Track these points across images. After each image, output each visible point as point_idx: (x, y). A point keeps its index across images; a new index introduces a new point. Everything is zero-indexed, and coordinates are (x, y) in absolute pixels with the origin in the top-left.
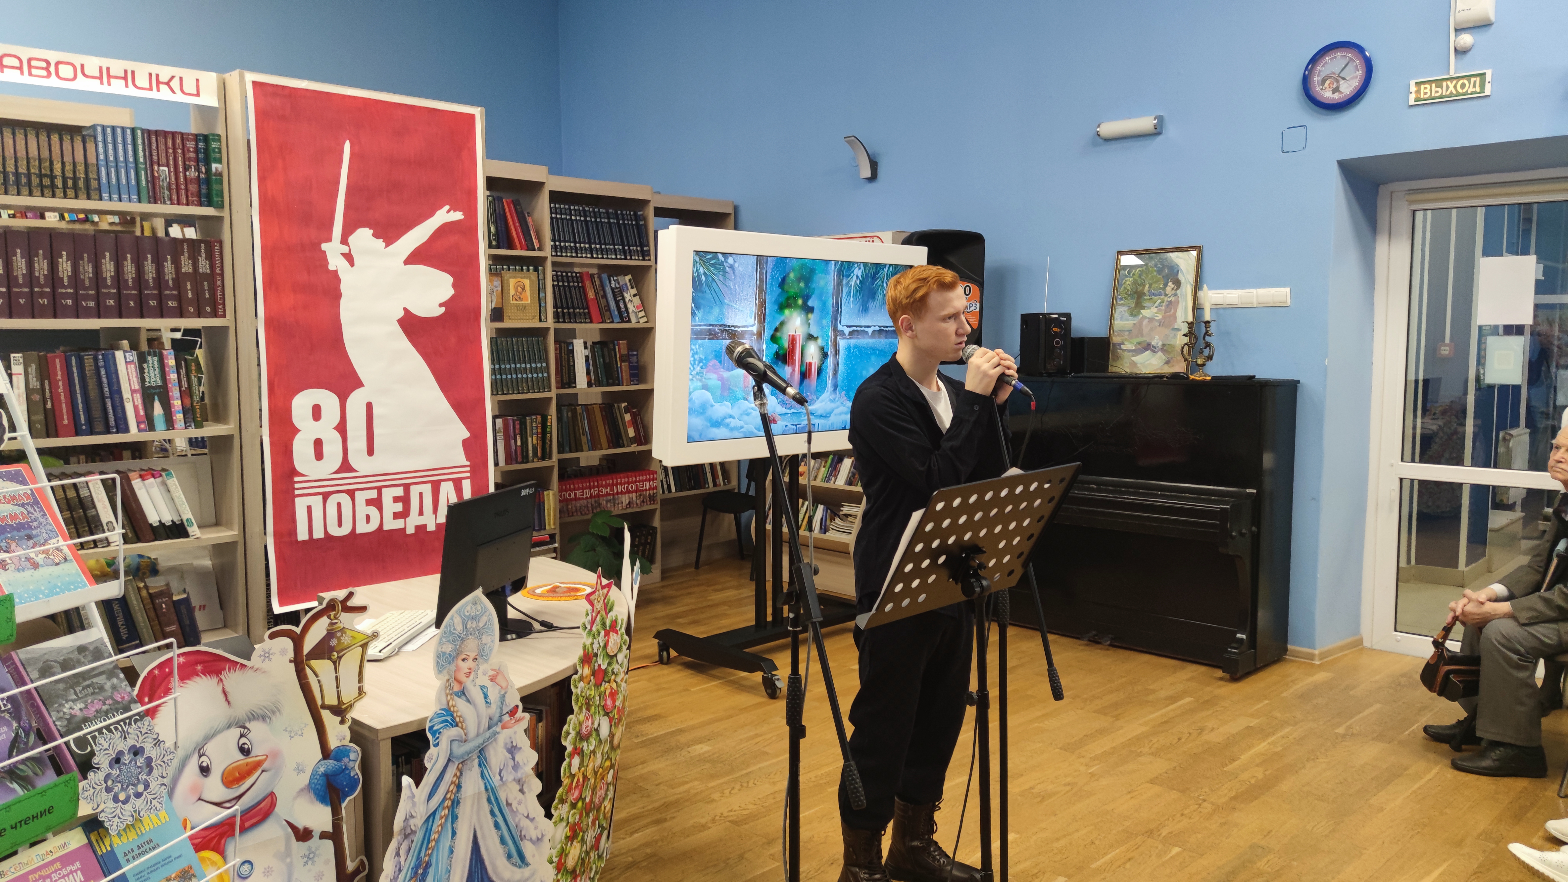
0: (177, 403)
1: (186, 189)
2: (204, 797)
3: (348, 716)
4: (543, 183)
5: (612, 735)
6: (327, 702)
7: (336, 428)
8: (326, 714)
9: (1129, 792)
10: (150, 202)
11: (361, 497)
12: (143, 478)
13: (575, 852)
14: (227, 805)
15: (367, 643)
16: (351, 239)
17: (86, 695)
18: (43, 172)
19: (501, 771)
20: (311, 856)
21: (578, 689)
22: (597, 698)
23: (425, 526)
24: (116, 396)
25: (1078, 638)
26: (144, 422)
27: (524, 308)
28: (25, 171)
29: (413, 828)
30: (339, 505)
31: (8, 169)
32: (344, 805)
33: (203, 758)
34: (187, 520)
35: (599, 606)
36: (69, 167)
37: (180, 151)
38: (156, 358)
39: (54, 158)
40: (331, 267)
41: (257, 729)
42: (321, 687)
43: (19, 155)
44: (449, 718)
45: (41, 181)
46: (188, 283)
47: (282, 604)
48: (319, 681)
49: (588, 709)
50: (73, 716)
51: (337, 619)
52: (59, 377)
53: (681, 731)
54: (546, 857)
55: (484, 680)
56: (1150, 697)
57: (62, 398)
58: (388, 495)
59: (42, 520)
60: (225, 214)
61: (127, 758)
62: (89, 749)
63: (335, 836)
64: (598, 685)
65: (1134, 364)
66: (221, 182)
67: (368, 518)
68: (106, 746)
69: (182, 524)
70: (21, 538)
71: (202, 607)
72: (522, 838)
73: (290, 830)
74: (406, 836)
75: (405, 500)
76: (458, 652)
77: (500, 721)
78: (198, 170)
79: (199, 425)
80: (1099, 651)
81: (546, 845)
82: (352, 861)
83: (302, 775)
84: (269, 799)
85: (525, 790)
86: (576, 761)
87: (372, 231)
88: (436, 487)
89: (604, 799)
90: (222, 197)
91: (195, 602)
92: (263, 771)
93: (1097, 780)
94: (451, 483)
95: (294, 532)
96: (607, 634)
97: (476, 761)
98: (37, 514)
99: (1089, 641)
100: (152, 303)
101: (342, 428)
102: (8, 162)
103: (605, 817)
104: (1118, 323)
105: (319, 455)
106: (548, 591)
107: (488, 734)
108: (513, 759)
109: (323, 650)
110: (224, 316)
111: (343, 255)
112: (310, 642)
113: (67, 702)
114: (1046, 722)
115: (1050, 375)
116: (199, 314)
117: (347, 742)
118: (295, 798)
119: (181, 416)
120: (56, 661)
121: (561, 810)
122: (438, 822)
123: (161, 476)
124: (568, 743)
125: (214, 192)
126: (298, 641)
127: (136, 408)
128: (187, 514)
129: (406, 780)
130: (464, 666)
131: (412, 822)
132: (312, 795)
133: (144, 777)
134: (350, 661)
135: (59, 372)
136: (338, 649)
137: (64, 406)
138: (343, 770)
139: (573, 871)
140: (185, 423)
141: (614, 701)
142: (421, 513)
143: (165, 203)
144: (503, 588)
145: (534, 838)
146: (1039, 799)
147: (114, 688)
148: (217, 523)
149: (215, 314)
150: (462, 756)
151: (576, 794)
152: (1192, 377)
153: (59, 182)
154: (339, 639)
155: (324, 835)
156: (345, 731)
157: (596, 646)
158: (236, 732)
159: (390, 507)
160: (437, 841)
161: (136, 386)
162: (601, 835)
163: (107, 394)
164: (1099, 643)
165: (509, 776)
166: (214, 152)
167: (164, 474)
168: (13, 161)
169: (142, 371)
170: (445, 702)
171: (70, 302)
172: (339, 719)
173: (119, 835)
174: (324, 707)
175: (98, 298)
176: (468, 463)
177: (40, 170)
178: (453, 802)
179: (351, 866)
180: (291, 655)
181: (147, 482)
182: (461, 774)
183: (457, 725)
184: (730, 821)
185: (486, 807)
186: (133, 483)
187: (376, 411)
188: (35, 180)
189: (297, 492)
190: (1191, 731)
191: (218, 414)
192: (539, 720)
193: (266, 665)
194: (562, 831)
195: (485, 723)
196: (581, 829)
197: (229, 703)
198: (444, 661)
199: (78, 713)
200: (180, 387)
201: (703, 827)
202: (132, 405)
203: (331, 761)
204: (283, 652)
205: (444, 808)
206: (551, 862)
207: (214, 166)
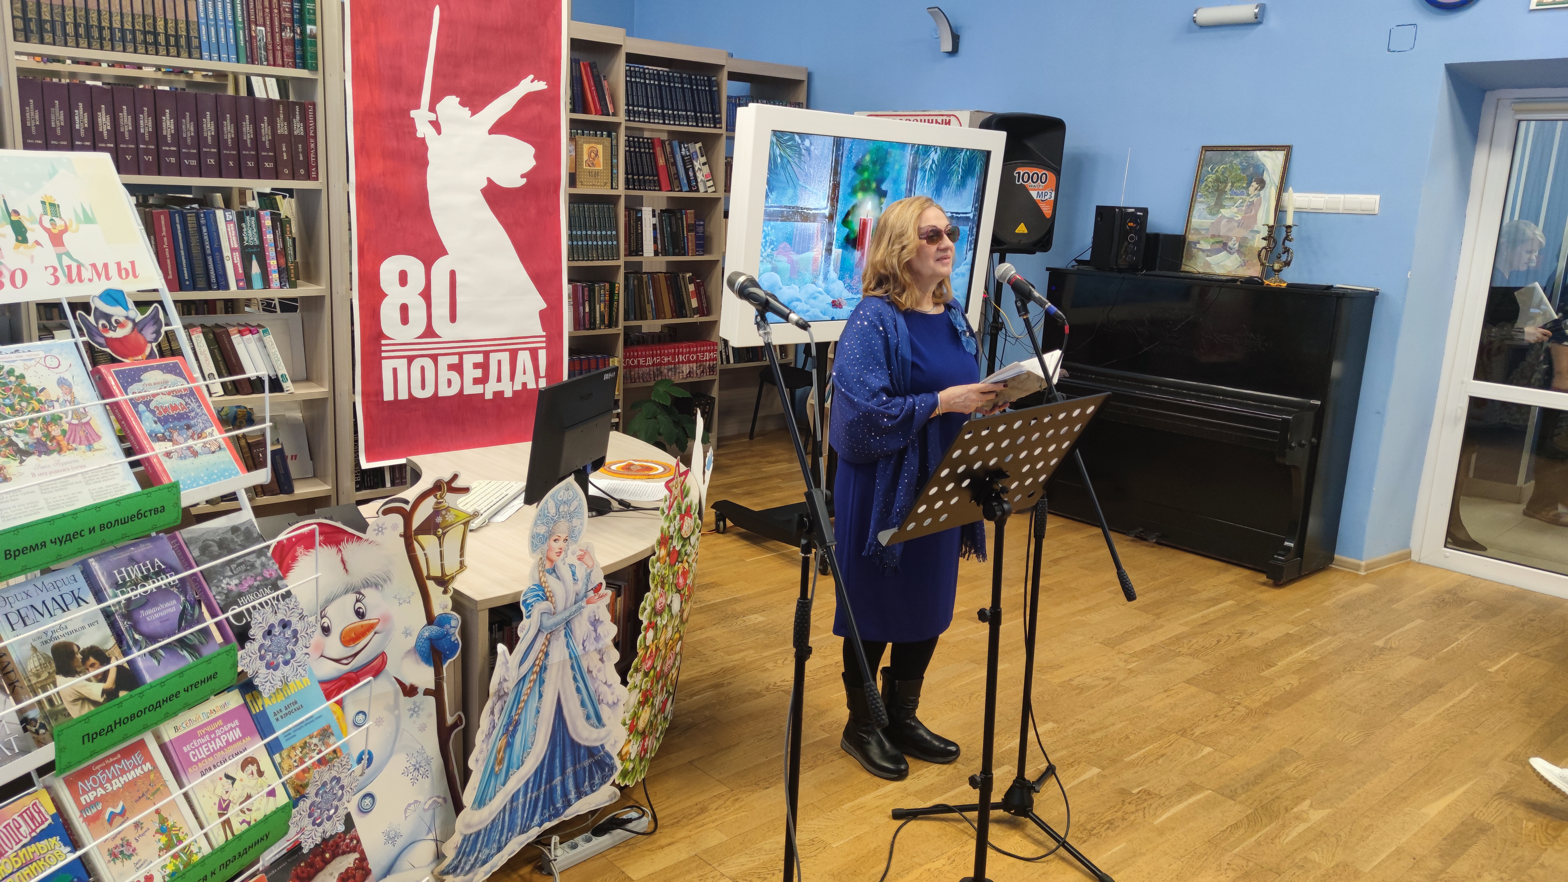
0: (273, 263)
1: (282, 51)
2: (324, 654)
3: (450, 587)
4: (621, 46)
5: (682, 611)
6: (432, 574)
7: (421, 294)
8: (431, 585)
9: (1166, 691)
10: (248, 63)
11: (443, 362)
12: (241, 333)
13: (645, 715)
14: (345, 662)
15: (468, 522)
16: (439, 107)
17: (240, 572)
18: (147, 28)
19: (584, 641)
20: (416, 709)
21: (655, 568)
22: (671, 577)
23: (502, 392)
24: (217, 254)
25: (1125, 534)
26: (242, 280)
27: (597, 174)
28: (131, 28)
29: (506, 690)
30: (423, 368)
31: (115, 25)
32: (445, 667)
33: (325, 619)
34: (282, 376)
35: (676, 492)
36: (171, 25)
37: (276, 11)
38: (253, 218)
39: (157, 15)
40: (419, 135)
41: (371, 596)
42: (427, 560)
43: (124, 11)
44: (540, 593)
45: (145, 38)
46: (284, 145)
47: (369, 460)
48: (425, 555)
49: (662, 587)
50: (230, 591)
51: (442, 498)
52: (164, 233)
53: (736, 600)
54: (620, 720)
55: (572, 559)
56: (1192, 598)
57: (167, 254)
58: (469, 361)
59: (198, 411)
60: (319, 76)
61: (277, 630)
62: (245, 621)
63: (437, 693)
64: (672, 565)
65: (1208, 264)
66: (315, 44)
67: (449, 382)
68: (260, 620)
69: (277, 378)
70: (181, 428)
71: (294, 457)
72: (600, 702)
73: (398, 686)
74: (500, 698)
75: (484, 366)
76: (550, 533)
77: (585, 596)
78: (293, 31)
79: (293, 285)
80: (1144, 547)
81: (621, 708)
82: (451, 716)
83: (409, 637)
84: (380, 659)
85: (605, 659)
86: (650, 634)
87: (458, 99)
88: (514, 355)
89: (672, 668)
90: (316, 59)
91: (288, 453)
92: (376, 633)
93: (1135, 676)
94: (527, 352)
95: (380, 393)
96: (682, 518)
97: (563, 632)
98: (194, 405)
99: (1135, 537)
100: (250, 164)
101: (426, 294)
102: (114, 19)
103: (672, 684)
104: (1195, 221)
105: (405, 320)
106: (623, 468)
107: (574, 608)
108: (595, 631)
109: (430, 526)
110: (317, 179)
111: (431, 122)
112: (418, 520)
113: (224, 577)
114: (1088, 616)
115: (1120, 271)
116: (294, 177)
117: (448, 610)
118: (403, 658)
119: (277, 275)
120: (213, 541)
121: (635, 678)
122: (527, 685)
123: (258, 332)
124: (644, 618)
125: (309, 55)
126: (408, 517)
127: (235, 266)
128: (282, 370)
129: (501, 648)
130: (556, 546)
131: (505, 685)
132: (418, 656)
133: (291, 647)
134: (453, 537)
135: (164, 229)
136: (443, 526)
137: (169, 261)
138: (445, 636)
139: (643, 733)
140: (281, 283)
141: (685, 579)
142: (499, 380)
143: (262, 64)
144: (585, 468)
145: (611, 702)
146: (1078, 691)
147: (263, 565)
148: (308, 379)
149: (308, 177)
150: (551, 626)
151: (649, 663)
152: (1266, 282)
153: (162, 39)
154: (444, 517)
155: (427, 692)
156: (447, 600)
157: (672, 529)
158: (352, 597)
159: (471, 373)
160: (526, 702)
161: (236, 245)
162: (667, 699)
163: (208, 252)
164: (1145, 540)
165: (591, 646)
166: (309, 13)
167: (261, 330)
168: (119, 18)
169: (240, 230)
170: (537, 578)
171: (173, 160)
172: (443, 589)
173: (270, 697)
174: (429, 577)
175: (199, 157)
176: (544, 334)
177: (144, 27)
178: (541, 668)
179: (450, 720)
180: (401, 530)
181: (245, 337)
182: (549, 643)
183: (547, 599)
184: (782, 691)
185: (570, 674)
186: (232, 337)
187: (459, 279)
188: (140, 37)
189: (383, 354)
190: (1231, 634)
191: (310, 273)
192: (618, 595)
193: (379, 538)
194: (635, 697)
195: (572, 598)
196: (651, 695)
197: (347, 571)
198: (538, 541)
199: (234, 588)
200: (276, 247)
201: (758, 695)
202: (231, 264)
203: (435, 627)
204: (395, 527)
205: (533, 673)
206: (624, 724)
207: (309, 28)
